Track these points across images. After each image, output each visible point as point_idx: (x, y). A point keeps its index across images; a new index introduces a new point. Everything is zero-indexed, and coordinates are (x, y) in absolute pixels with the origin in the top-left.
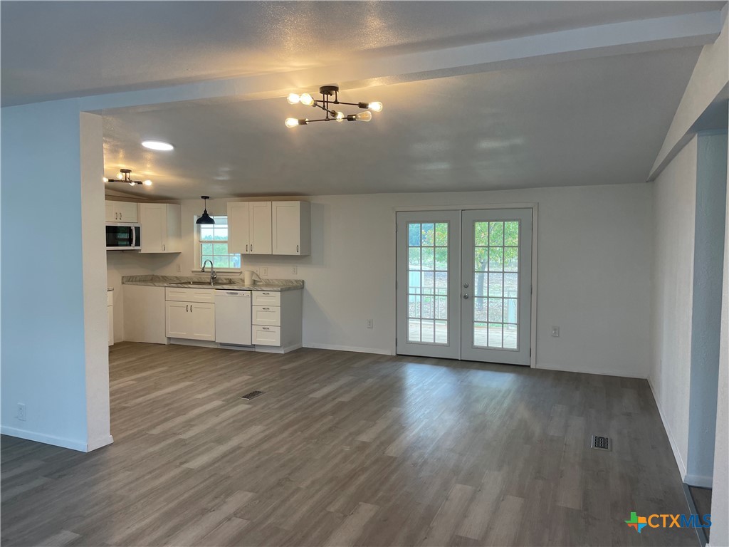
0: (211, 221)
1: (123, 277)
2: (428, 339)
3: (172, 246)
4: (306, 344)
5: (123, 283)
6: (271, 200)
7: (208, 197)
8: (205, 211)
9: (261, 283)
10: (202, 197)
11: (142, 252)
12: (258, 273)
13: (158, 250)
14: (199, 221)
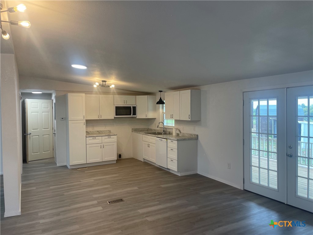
0: (163, 103)
1: (132, 129)
2: (264, 183)
3: (151, 115)
4: (200, 172)
5: (132, 132)
6: (180, 91)
7: (162, 91)
8: (161, 98)
9: (181, 135)
10: (159, 91)
11: (137, 118)
12: (180, 129)
13: (144, 117)
14: (158, 103)
